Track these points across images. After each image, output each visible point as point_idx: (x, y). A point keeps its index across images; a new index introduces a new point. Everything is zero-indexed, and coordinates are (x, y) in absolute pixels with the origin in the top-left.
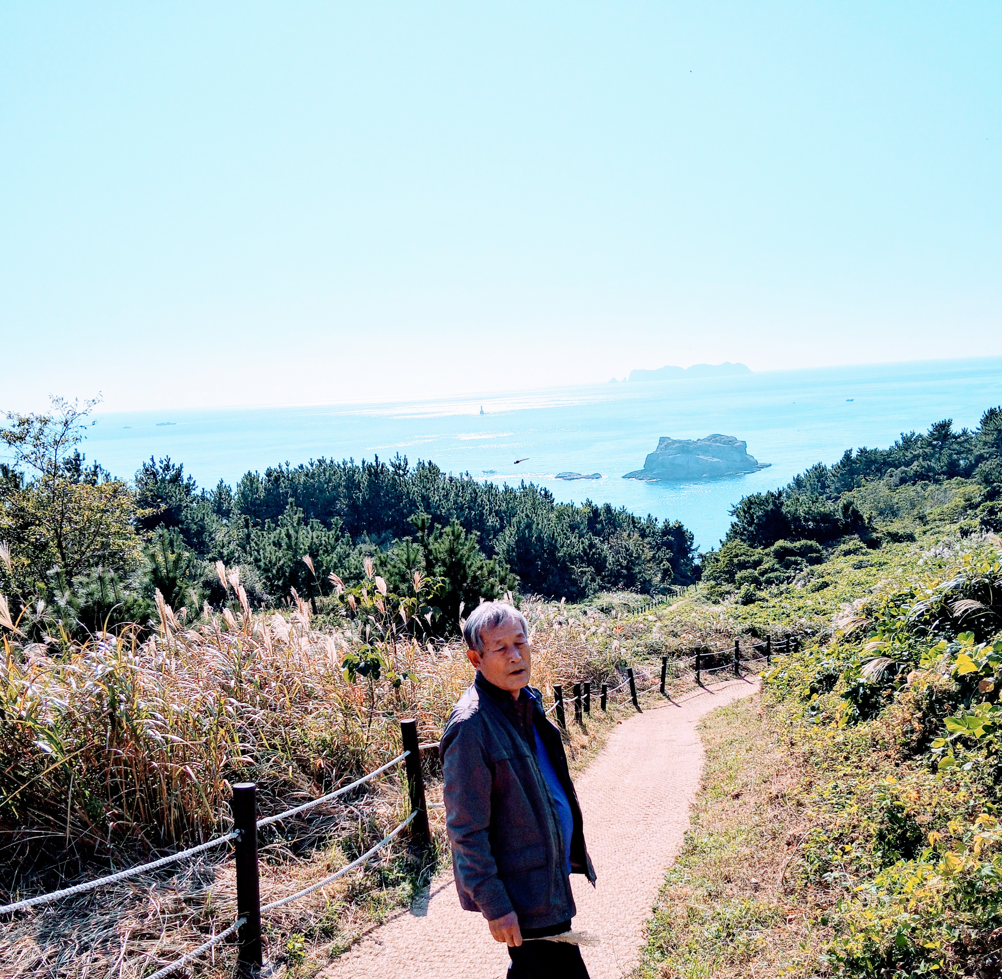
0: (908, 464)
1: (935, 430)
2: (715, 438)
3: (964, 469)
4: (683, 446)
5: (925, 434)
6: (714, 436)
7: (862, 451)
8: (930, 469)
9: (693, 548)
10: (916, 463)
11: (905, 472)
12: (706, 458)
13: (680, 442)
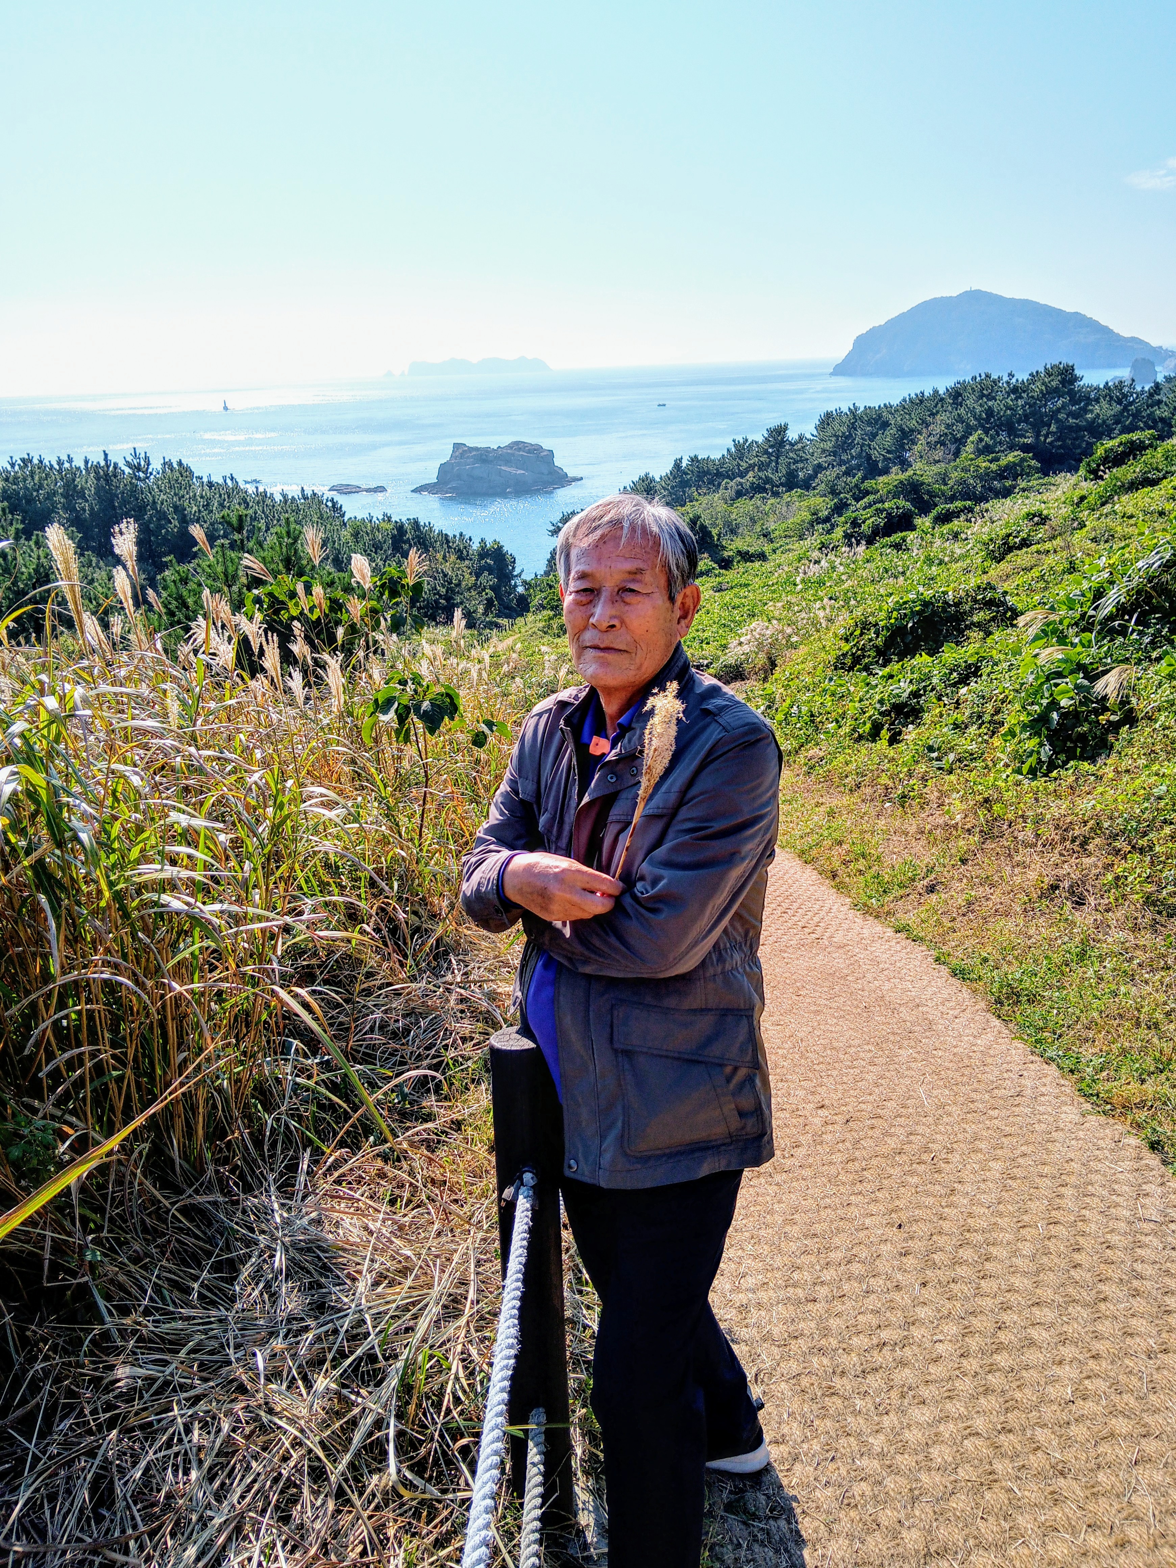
0: (742, 475)
1: (770, 435)
2: (517, 445)
3: (803, 481)
4: (481, 455)
5: (760, 439)
6: (517, 443)
7: (693, 460)
8: (768, 480)
9: (515, 573)
10: (751, 474)
11: (741, 484)
12: (508, 469)
13: (477, 449)
